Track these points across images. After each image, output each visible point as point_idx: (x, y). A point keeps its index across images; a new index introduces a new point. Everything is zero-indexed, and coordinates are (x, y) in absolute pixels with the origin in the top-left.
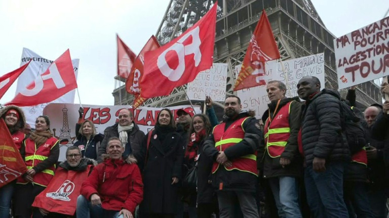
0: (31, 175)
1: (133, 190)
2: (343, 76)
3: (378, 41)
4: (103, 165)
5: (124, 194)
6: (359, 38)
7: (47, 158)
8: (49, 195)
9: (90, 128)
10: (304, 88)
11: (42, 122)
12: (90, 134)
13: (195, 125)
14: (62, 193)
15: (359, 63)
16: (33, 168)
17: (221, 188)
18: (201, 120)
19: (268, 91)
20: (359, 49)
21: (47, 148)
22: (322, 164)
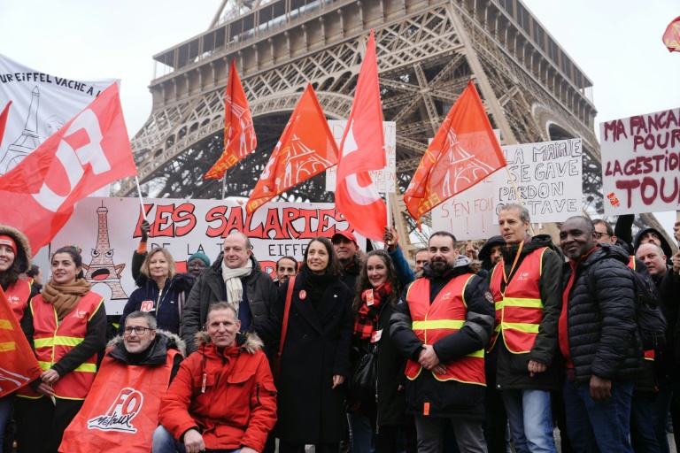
0: (50, 382)
1: (259, 404)
2: (612, 194)
3: (673, 145)
4: (201, 358)
5: (243, 413)
6: (642, 130)
7: (82, 339)
8: (93, 424)
9: (165, 265)
10: (576, 241)
11: (65, 263)
12: (164, 276)
13: (369, 272)
14: (118, 417)
15: (640, 177)
16: (53, 368)
17: (426, 413)
18: (382, 263)
19: (502, 223)
20: (642, 151)
21: (83, 319)
22: (606, 390)
